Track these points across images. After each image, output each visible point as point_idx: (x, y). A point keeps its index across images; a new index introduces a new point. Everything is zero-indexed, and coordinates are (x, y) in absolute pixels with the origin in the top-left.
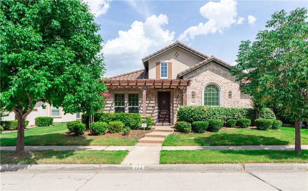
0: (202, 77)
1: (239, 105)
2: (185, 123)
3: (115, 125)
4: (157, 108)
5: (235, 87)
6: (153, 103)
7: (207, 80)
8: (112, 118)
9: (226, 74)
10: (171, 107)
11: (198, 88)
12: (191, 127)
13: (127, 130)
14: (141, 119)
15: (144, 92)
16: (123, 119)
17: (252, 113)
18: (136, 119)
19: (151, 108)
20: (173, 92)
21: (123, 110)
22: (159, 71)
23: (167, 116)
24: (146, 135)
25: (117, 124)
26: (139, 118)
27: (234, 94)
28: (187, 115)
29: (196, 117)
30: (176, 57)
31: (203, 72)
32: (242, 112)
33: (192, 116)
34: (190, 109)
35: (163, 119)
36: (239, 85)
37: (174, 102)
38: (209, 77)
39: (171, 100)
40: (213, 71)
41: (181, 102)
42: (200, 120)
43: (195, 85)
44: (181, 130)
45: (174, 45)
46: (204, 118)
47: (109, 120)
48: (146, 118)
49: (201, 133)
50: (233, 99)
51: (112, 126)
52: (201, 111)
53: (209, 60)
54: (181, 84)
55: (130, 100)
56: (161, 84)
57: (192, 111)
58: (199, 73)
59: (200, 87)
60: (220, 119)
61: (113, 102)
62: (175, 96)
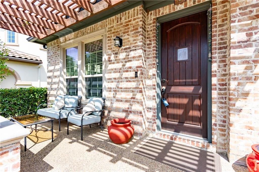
62: (238, 12)
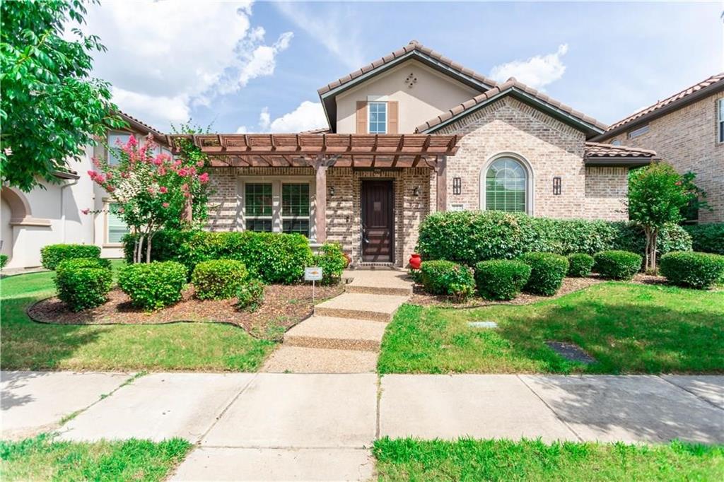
0: (482, 138)
1: (581, 213)
2: (455, 267)
3: (212, 272)
4: (357, 219)
5: (570, 165)
6: (349, 207)
7: (495, 147)
8: (217, 248)
9: (546, 130)
10: (396, 219)
11: (470, 169)
12: (473, 279)
13: (251, 292)
14: (310, 251)
15: (321, 173)
16: (250, 251)
17: (630, 236)
18: (292, 251)
19: (343, 221)
20: (401, 181)
21: (268, 225)
22: (365, 123)
23: (386, 242)
24: (320, 309)
25: (219, 271)
26: (302, 249)
27: (567, 184)
28: (457, 240)
29: (486, 246)
30: (410, 85)
31: (483, 125)
32: (605, 231)
33: (472, 242)
34: (466, 221)
35: (375, 250)
36: (581, 160)
37: (406, 205)
38: (501, 139)
39: (397, 202)
40: (510, 120)
41: (423, 206)
42: (497, 257)
43: (463, 161)
44: (438, 288)
45: (406, 53)
46: (511, 250)
47: (206, 253)
48: (326, 249)
49: (507, 299)
50: (564, 198)
51: (203, 275)
52: (500, 227)
53: (503, 91)
54: (429, 150)
55: (285, 199)
56: (369, 149)
57: (471, 226)
58: (473, 128)
59: (475, 166)
60: (549, 251)
61: (242, 205)
62: (407, 191)
